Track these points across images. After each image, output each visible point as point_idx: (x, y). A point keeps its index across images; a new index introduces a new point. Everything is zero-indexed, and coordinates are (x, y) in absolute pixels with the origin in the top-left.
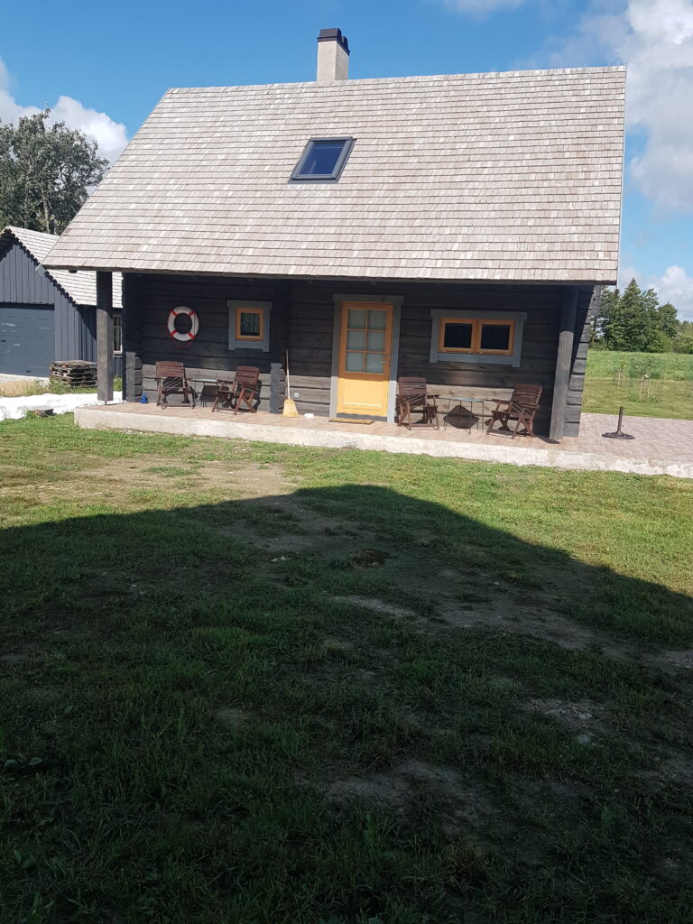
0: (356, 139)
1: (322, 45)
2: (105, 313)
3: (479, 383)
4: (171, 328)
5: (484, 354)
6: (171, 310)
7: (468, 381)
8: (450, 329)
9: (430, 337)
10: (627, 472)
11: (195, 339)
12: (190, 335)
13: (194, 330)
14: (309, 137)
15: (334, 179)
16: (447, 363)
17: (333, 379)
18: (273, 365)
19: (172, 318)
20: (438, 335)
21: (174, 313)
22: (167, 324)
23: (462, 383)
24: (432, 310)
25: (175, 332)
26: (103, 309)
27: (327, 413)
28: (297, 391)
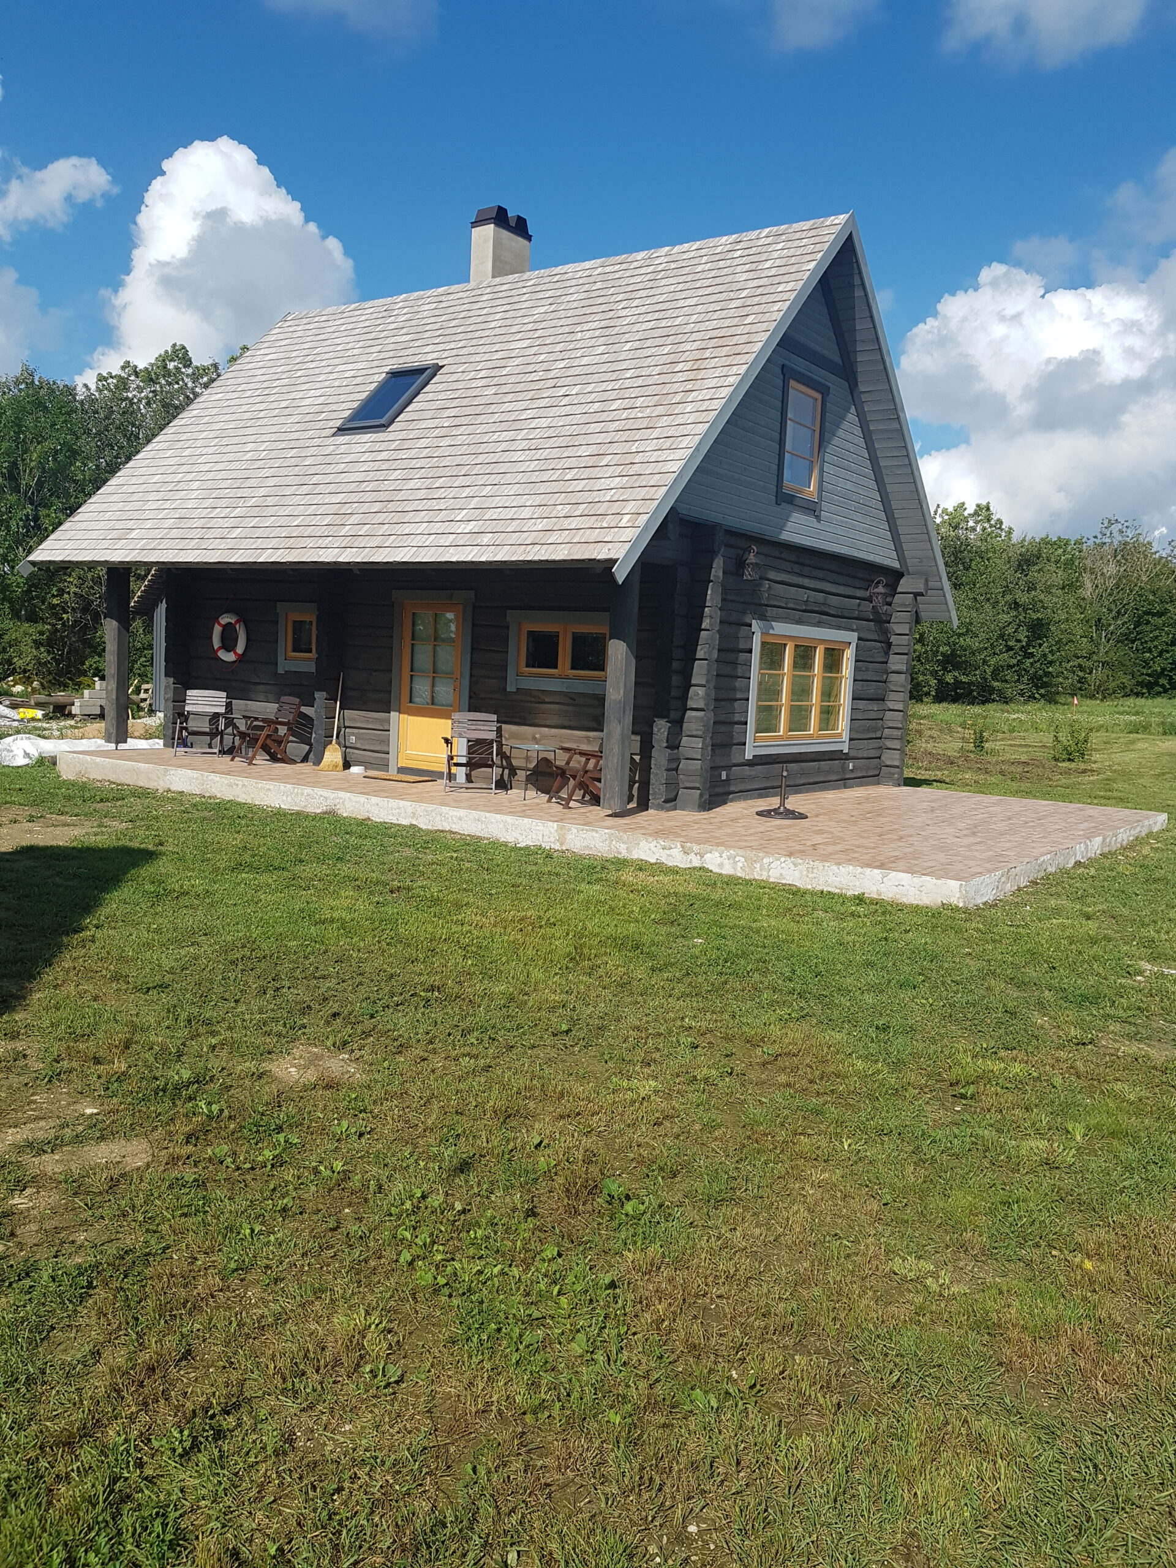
0: (442, 367)
1: (476, 232)
2: (115, 623)
3: (566, 723)
4: (216, 643)
5: (576, 677)
6: (216, 620)
7: (555, 721)
8: (535, 638)
9: (507, 652)
10: (653, 861)
11: (241, 659)
12: (236, 653)
13: (240, 648)
14: (387, 369)
15: (383, 426)
16: (528, 692)
17: (394, 715)
18: (317, 695)
19: (217, 630)
20: (518, 650)
21: (219, 624)
22: (211, 638)
23: (548, 723)
24: (508, 612)
25: (220, 648)
26: (112, 618)
27: (385, 766)
28: (353, 734)
